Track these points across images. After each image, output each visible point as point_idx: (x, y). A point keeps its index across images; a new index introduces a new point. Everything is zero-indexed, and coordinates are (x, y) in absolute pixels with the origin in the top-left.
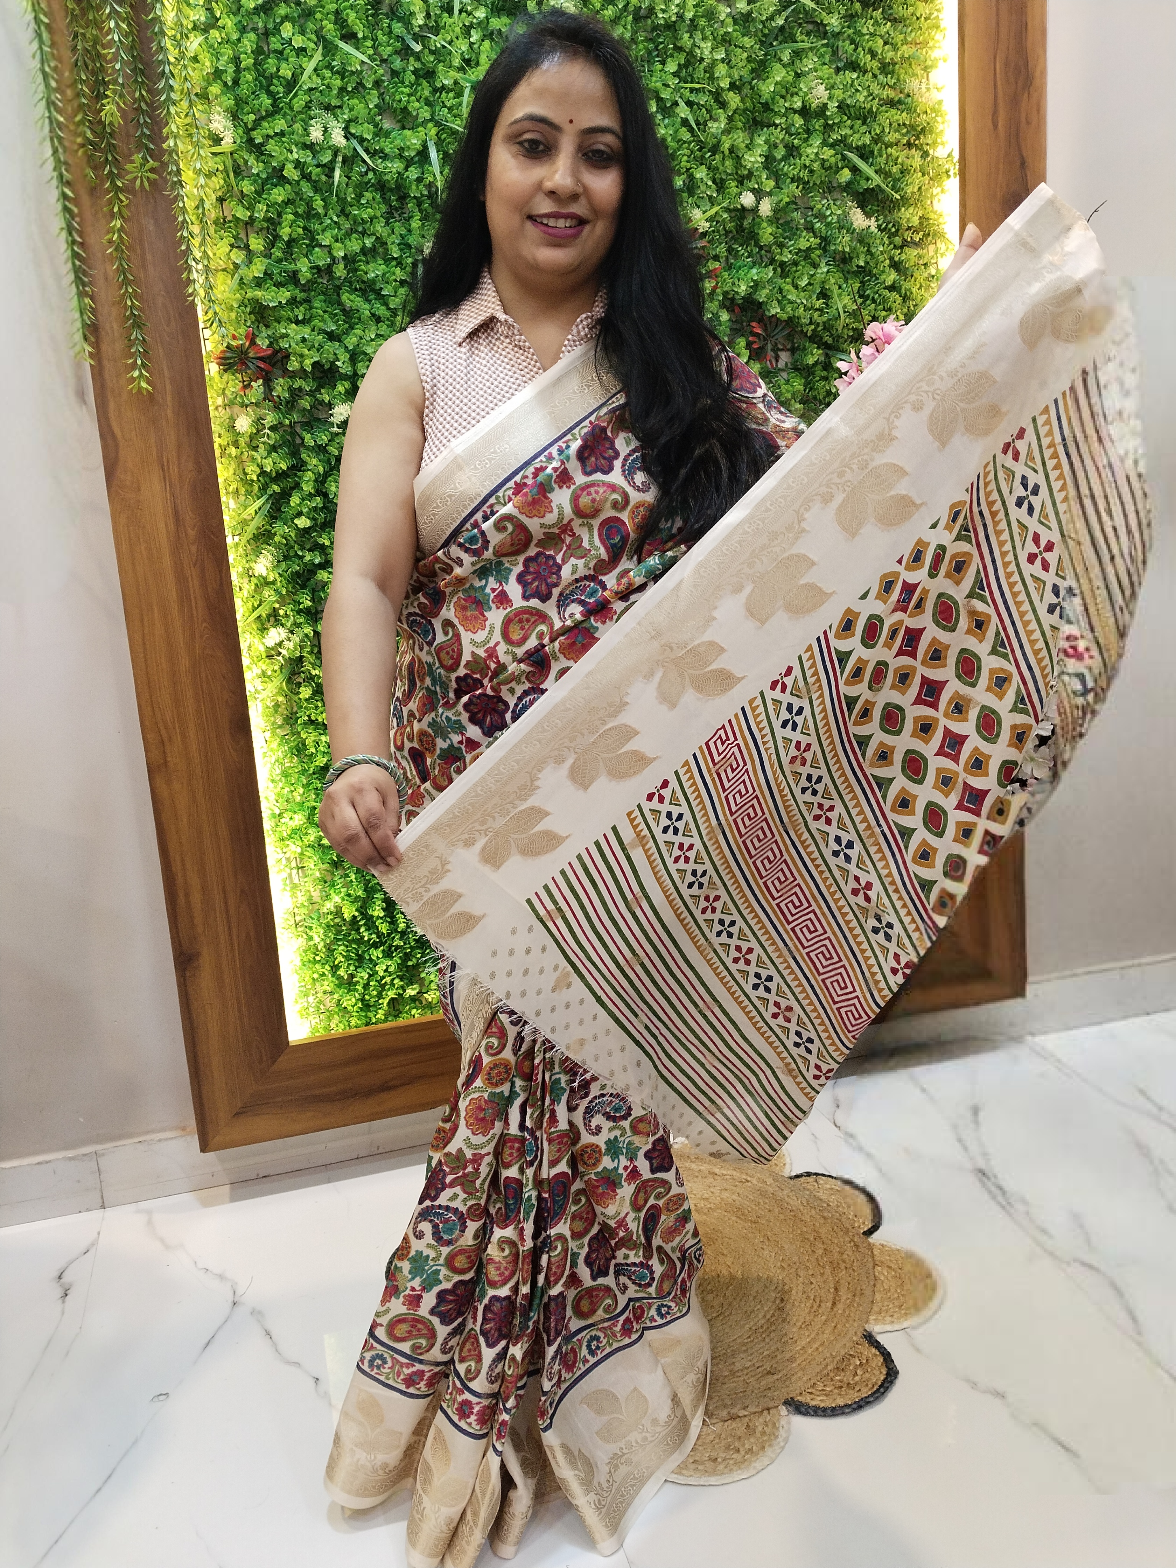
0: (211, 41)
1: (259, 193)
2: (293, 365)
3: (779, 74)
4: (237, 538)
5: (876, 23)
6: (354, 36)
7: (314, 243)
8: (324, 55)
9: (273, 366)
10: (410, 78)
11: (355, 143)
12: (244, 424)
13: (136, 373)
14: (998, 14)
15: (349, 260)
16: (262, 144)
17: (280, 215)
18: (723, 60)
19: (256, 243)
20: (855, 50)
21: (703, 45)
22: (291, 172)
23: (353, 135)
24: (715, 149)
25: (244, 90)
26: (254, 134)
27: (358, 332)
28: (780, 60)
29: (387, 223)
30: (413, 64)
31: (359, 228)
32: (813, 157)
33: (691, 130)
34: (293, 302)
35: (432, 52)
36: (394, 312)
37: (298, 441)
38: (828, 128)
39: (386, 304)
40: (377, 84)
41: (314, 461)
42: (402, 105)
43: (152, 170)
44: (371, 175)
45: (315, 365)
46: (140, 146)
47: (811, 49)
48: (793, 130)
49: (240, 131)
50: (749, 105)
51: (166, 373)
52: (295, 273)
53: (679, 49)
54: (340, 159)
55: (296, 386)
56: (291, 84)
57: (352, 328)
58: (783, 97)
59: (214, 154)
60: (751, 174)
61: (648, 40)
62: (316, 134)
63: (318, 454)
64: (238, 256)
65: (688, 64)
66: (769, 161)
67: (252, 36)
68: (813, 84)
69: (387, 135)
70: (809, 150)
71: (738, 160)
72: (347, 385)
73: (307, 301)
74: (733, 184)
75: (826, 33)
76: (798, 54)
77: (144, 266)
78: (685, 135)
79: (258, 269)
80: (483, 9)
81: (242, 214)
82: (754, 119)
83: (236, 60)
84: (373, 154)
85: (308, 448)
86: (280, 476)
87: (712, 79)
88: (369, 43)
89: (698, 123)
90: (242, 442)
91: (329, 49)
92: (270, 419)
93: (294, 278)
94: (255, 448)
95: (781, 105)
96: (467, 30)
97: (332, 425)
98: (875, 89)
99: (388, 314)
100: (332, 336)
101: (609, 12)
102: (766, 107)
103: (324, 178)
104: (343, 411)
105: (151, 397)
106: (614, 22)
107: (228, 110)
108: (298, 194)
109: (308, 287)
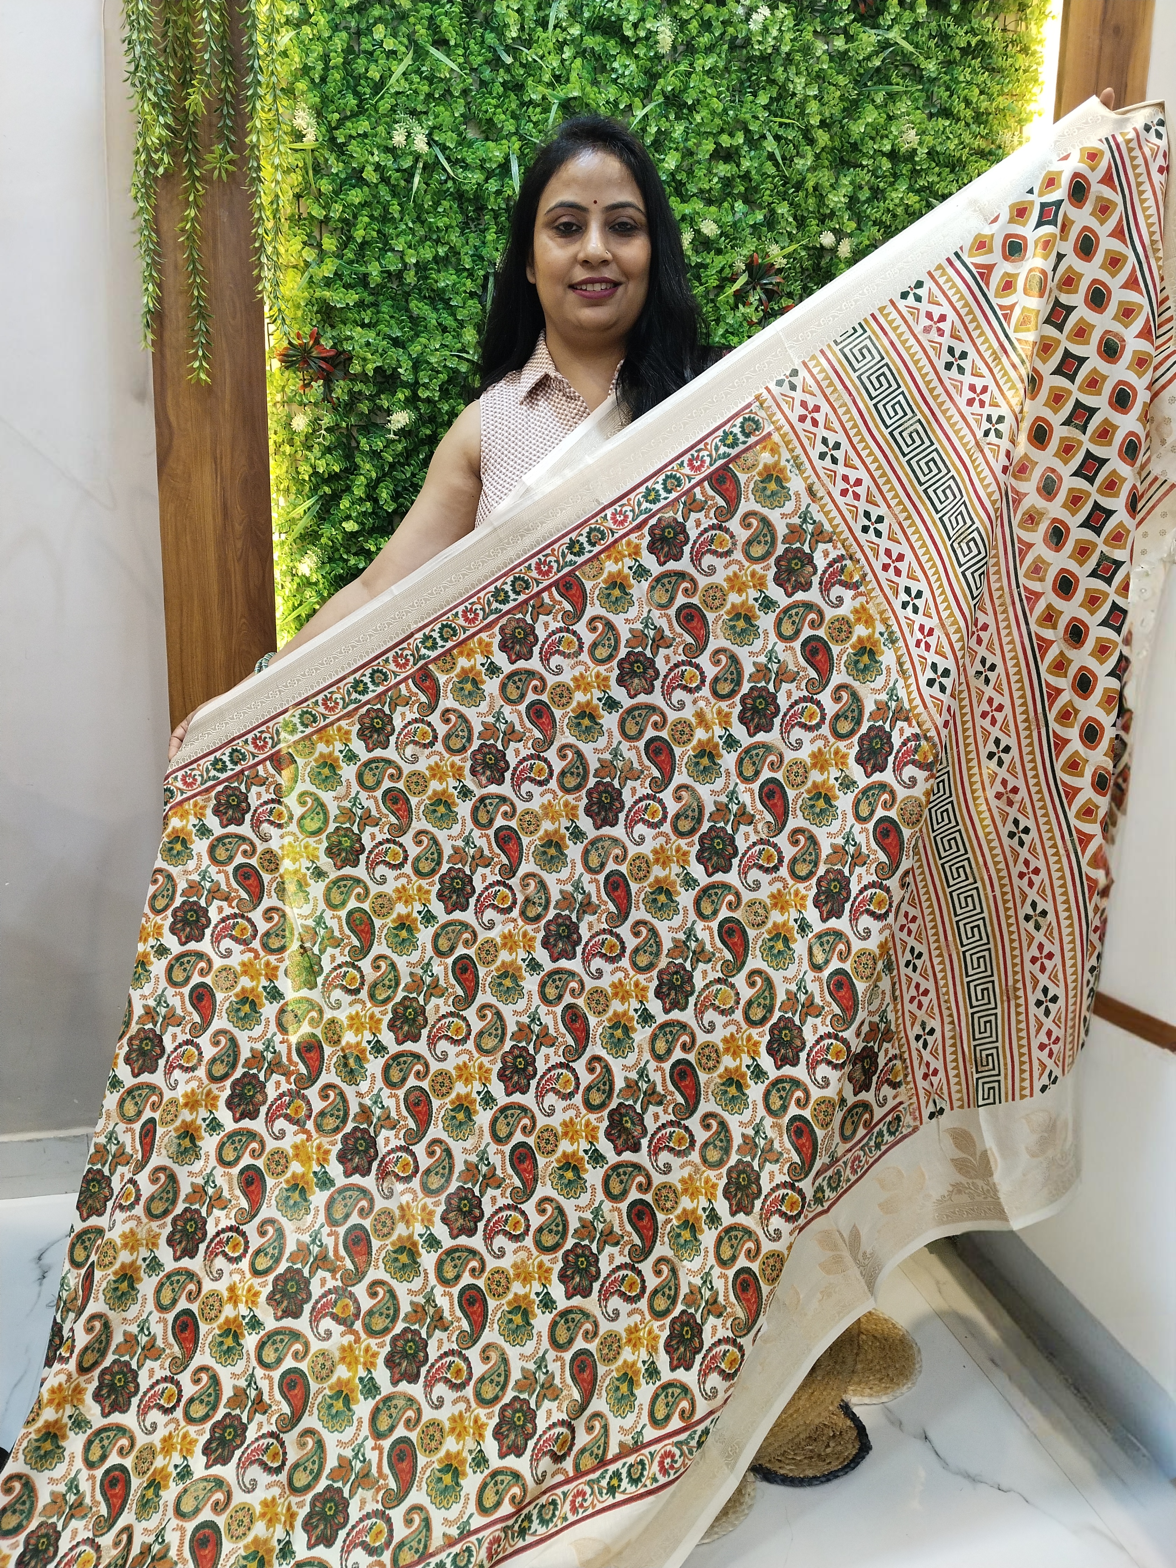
0: (302, 36)
1: (337, 193)
2: (355, 368)
3: (871, 115)
4: (283, 536)
5: (974, 72)
6: (446, 42)
7: (387, 248)
8: (414, 60)
9: (335, 367)
10: (498, 89)
11: (437, 151)
12: (300, 423)
13: (196, 364)
14: (1098, 72)
15: (421, 268)
16: (344, 144)
17: (355, 217)
18: (815, 97)
19: (329, 243)
20: (950, 96)
21: (797, 80)
22: (370, 175)
23: (436, 142)
24: (799, 186)
25: (331, 88)
27: (423, 340)
28: (873, 101)
29: (462, 233)
30: (502, 76)
31: (434, 236)
32: (897, 201)
33: (776, 165)
34: (361, 305)
35: (522, 65)
36: (461, 324)
37: (354, 444)
38: (915, 173)
39: (454, 315)
40: (465, 92)
41: (368, 466)
42: (488, 116)
43: (231, 162)
44: (450, 184)
45: (377, 370)
46: (221, 137)
47: (906, 92)
48: (880, 173)
49: (323, 129)
50: (837, 143)
51: (227, 366)
52: (366, 276)
53: (772, 82)
54: (421, 165)
55: (356, 389)
56: (379, 86)
57: (417, 335)
58: (872, 138)
59: (296, 150)
60: (833, 213)
61: (739, 70)
62: (399, 138)
63: (372, 459)
64: (310, 254)
65: (779, 98)
66: (853, 200)
67: (344, 35)
68: (904, 128)
69: (470, 145)
70: (894, 195)
71: (821, 199)
72: (407, 392)
73: (375, 304)
74: (814, 222)
75: (922, 77)
76: (892, 97)
77: (215, 257)
78: (770, 169)
79: (328, 269)
80: (578, 26)
81: (318, 212)
82: (841, 159)
83: (325, 58)
84: (453, 163)
85: (362, 452)
86: (332, 478)
87: (802, 114)
88: (460, 51)
89: (784, 158)
90: (297, 440)
91: (420, 54)
92: (327, 420)
93: (363, 280)
94: (310, 448)
95: (870, 147)
96: (560, 46)
97: (389, 431)
98: (967, 138)
99: (454, 324)
100: (397, 343)
101: (705, 39)
102: (855, 147)
103: (403, 183)
104: (401, 419)
105: (209, 389)
106: (709, 50)
107: (313, 107)
108: (375, 197)
109: (376, 290)
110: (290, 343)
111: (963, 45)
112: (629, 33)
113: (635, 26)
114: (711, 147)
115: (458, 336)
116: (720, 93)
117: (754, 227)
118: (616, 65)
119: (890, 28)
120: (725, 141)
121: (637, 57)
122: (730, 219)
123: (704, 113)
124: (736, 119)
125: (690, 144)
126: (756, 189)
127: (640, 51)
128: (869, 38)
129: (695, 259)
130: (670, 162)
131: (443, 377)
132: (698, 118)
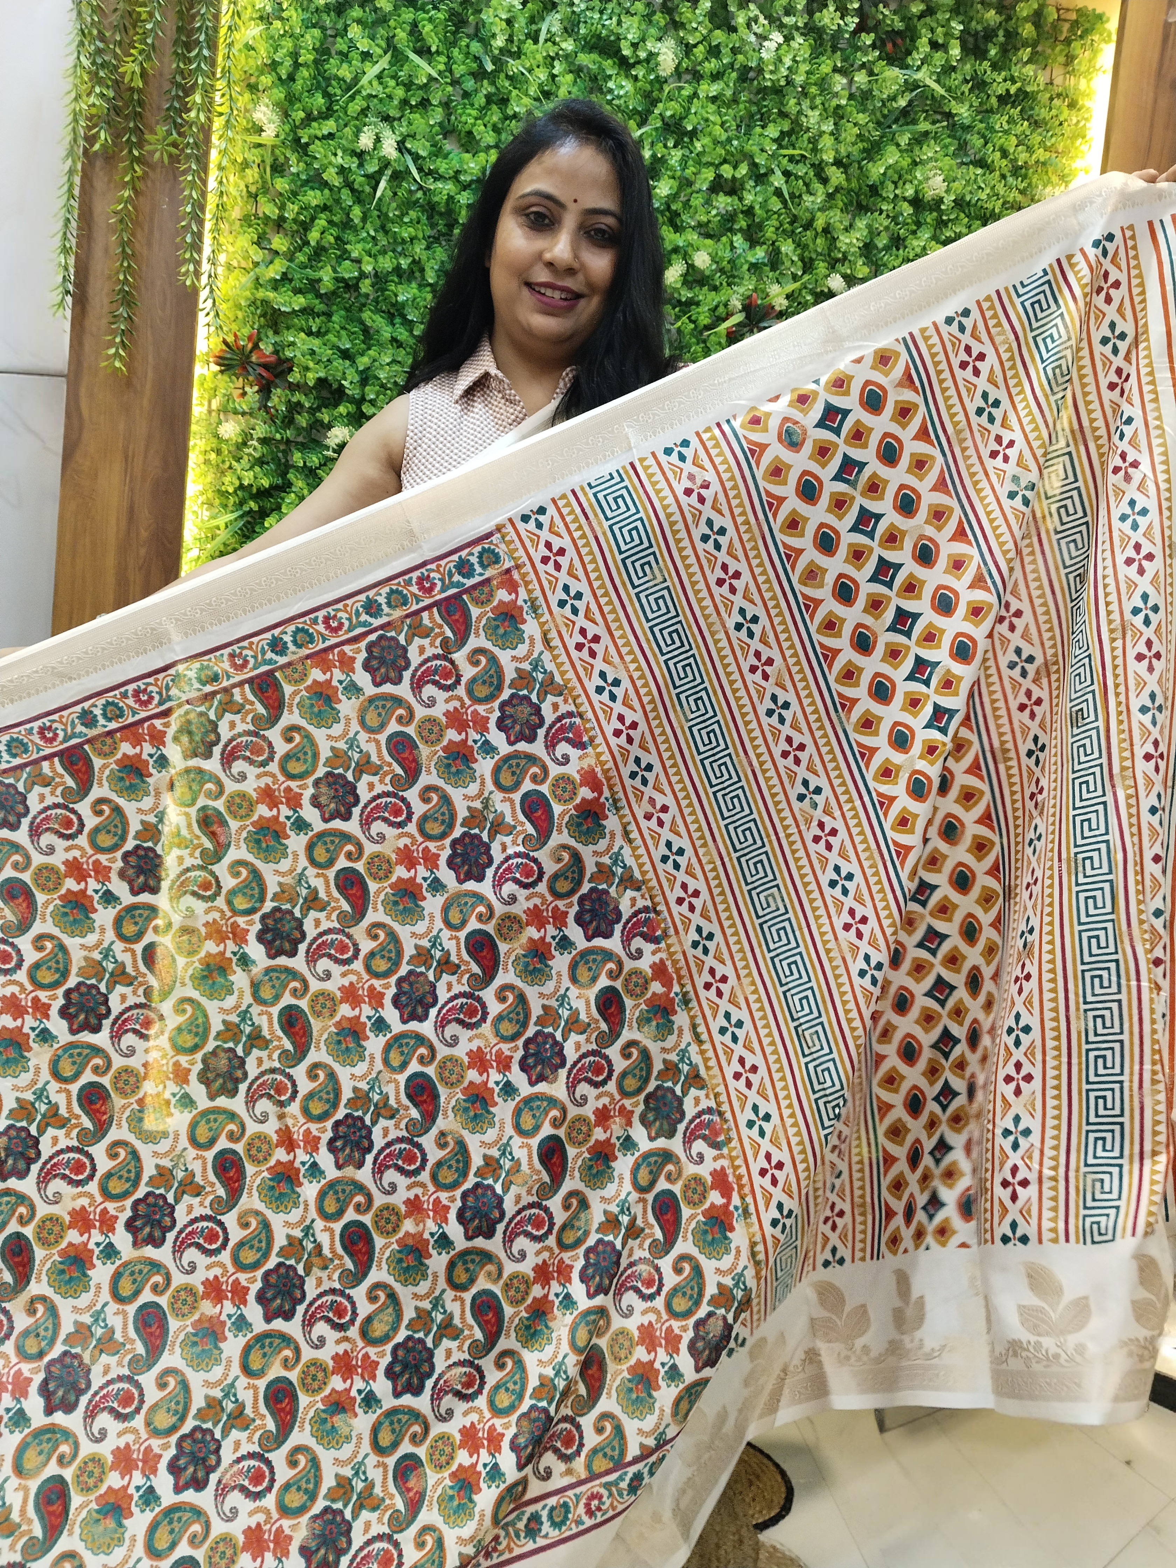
0: (272, 32)
1: (294, 194)
2: (294, 377)
3: (891, 156)
4: (201, 552)
5: (1011, 121)
6: (428, 50)
7: (344, 255)
8: (391, 64)
9: (277, 376)
10: (480, 100)
11: (408, 158)
12: (231, 430)
13: (112, 351)
14: (1152, 126)
15: (380, 280)
16: (307, 144)
17: (313, 219)
18: (831, 133)
19: (281, 244)
20: (984, 146)
21: (810, 113)
22: (331, 176)
23: (409, 151)
24: (808, 225)
25: (298, 85)
26: (300, 133)
27: (373, 354)
28: (897, 144)
29: (428, 248)
30: (487, 88)
31: (398, 246)
32: (918, 250)
33: (784, 202)
34: (307, 311)
35: (508, 77)
37: (287, 459)
38: (941, 223)
39: (410, 330)
40: (445, 104)
41: (301, 484)
42: (467, 128)
43: (175, 145)
45: (319, 380)
46: (167, 119)
47: (934, 138)
48: (900, 219)
49: (287, 128)
50: (854, 184)
51: (150, 359)
52: (318, 281)
53: (783, 115)
54: (389, 172)
55: (294, 400)
56: (350, 87)
57: (368, 349)
58: (893, 182)
59: (253, 145)
60: (844, 257)
61: (750, 101)
62: (366, 141)
63: (307, 477)
64: (257, 254)
65: (791, 131)
66: (868, 246)
67: (317, 33)
68: (930, 174)
69: (446, 156)
70: (915, 243)
71: (832, 240)
72: (351, 408)
73: (329, 315)
74: (823, 264)
75: (953, 123)
76: (918, 140)
77: (149, 244)
78: (775, 204)
79: (276, 270)
80: (571, 41)
81: (269, 209)
82: (858, 202)
83: (295, 55)
84: (426, 173)
85: (296, 469)
86: (261, 494)
87: (815, 150)
88: (442, 59)
89: (792, 196)
90: (225, 449)
91: (399, 58)
92: (261, 430)
93: (313, 285)
94: (238, 460)
95: (889, 191)
96: (550, 60)
97: (327, 448)
98: (1001, 189)
99: (410, 340)
100: (346, 355)
101: (712, 65)
102: (874, 190)
103: (368, 189)
104: (341, 435)
105: (126, 381)
106: (716, 76)
107: (277, 104)
108: (338, 201)
109: (328, 298)
110: (225, 342)
111: (1000, 91)
112: (626, 52)
113: (635, 46)
114: (711, 176)
116: (723, 123)
117: (754, 265)
118: (611, 84)
119: (919, 68)
120: (727, 171)
121: (636, 78)
122: (727, 254)
123: (706, 140)
124: (740, 149)
125: (688, 172)
126: (760, 227)
127: (639, 72)
128: (893, 76)
129: (686, 294)
130: (663, 188)
132: (698, 146)
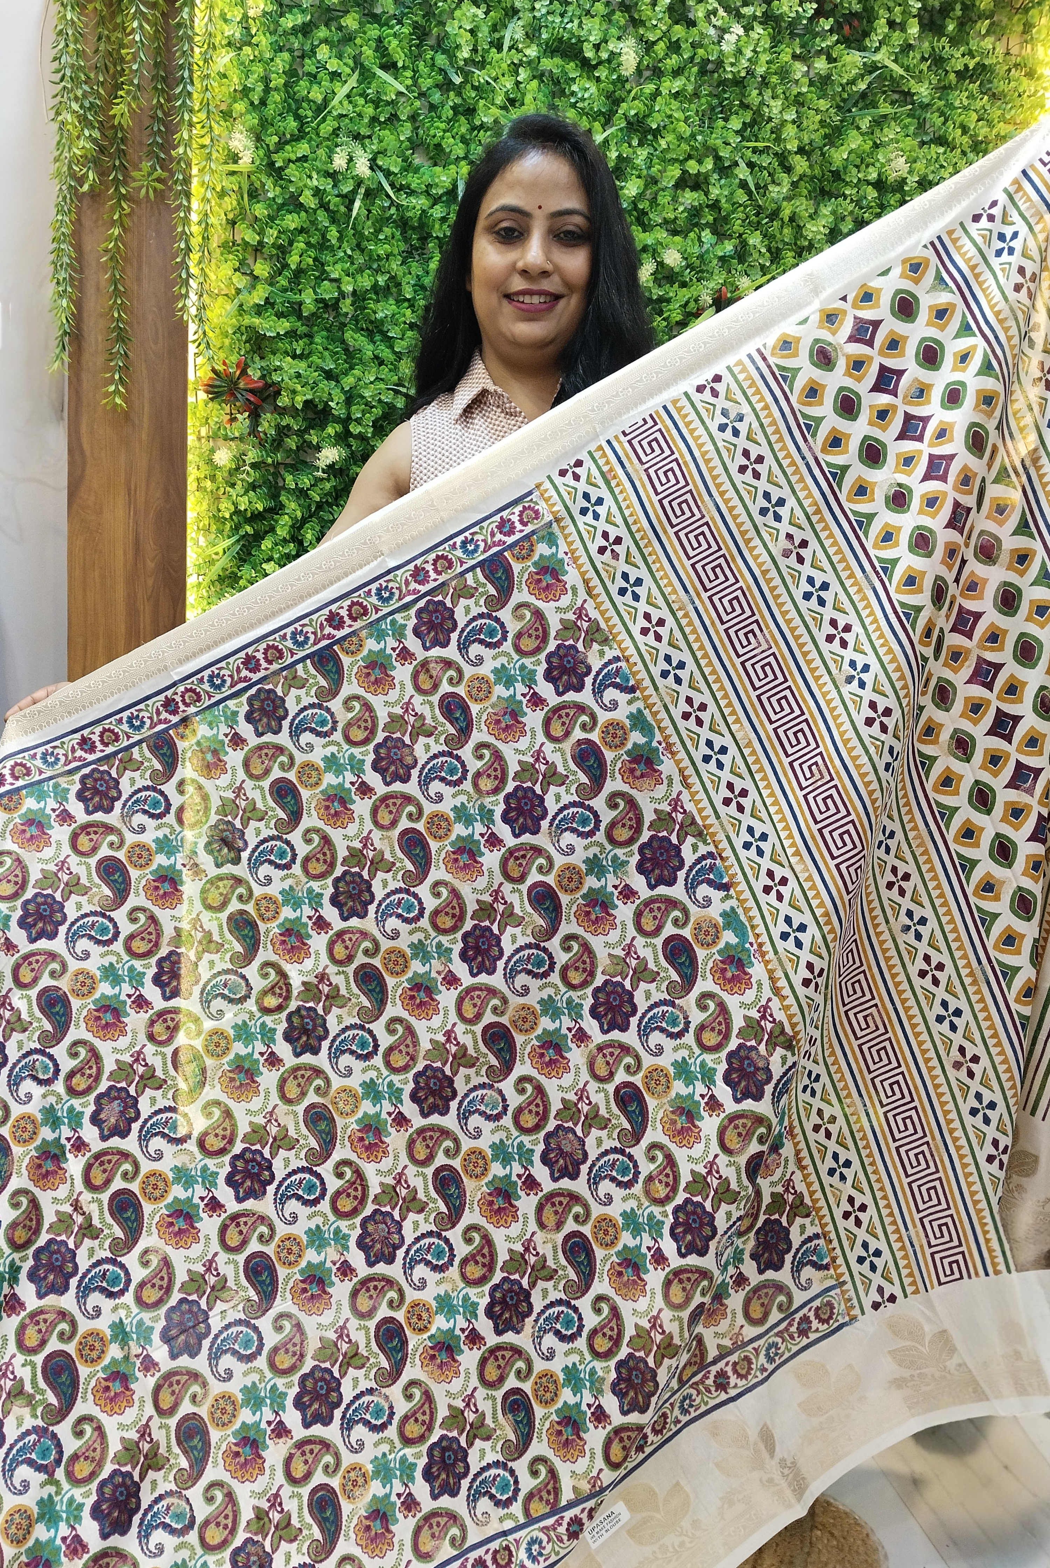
0: (243, 58)
1: (272, 218)
2: (284, 400)
3: (854, 141)
4: (198, 579)
5: (971, 97)
6: (394, 65)
7: (323, 276)
8: (360, 82)
9: (264, 400)
10: (447, 112)
11: (380, 175)
12: (224, 457)
13: (112, 388)
15: (358, 297)
16: (281, 169)
17: (291, 243)
18: (793, 122)
19: (262, 269)
20: (945, 123)
21: (772, 103)
22: (308, 199)
23: (379, 166)
24: (774, 215)
25: (270, 110)
26: (275, 157)
27: (357, 373)
28: (858, 128)
29: (405, 263)
30: (453, 99)
31: (374, 264)
33: (749, 193)
34: (292, 334)
35: (474, 88)
36: (399, 356)
37: (280, 483)
39: (391, 347)
40: (413, 118)
41: (293, 505)
42: (436, 141)
43: (158, 179)
44: (393, 210)
45: (306, 402)
46: (151, 154)
48: (865, 203)
49: (261, 152)
50: (817, 171)
51: (145, 392)
52: (300, 304)
53: (745, 106)
54: (362, 190)
55: (284, 423)
56: (321, 108)
57: (352, 368)
58: (857, 167)
59: (233, 173)
60: (811, 245)
61: (710, 95)
62: (339, 162)
63: (298, 498)
64: (240, 281)
65: (753, 123)
66: (834, 233)
67: (286, 55)
68: (893, 156)
69: (417, 170)
71: (799, 229)
72: (339, 428)
73: (310, 336)
75: (913, 103)
76: (879, 122)
77: (139, 279)
78: (741, 197)
79: (258, 296)
80: (534, 47)
81: (252, 238)
82: (822, 188)
83: (266, 80)
84: (398, 189)
85: (288, 490)
86: (255, 517)
87: (778, 140)
88: (409, 73)
89: (757, 187)
90: (219, 476)
91: (366, 76)
92: (253, 455)
93: (296, 310)
94: (233, 485)
95: (853, 176)
96: (515, 68)
97: (317, 468)
99: (392, 357)
100: (329, 375)
101: (673, 61)
102: (837, 176)
103: (343, 209)
104: (330, 455)
105: (126, 416)
106: (677, 73)
107: (251, 130)
108: (313, 223)
109: (311, 320)
110: (214, 371)
111: (959, 67)
112: (589, 54)
113: (597, 47)
114: (677, 173)
115: (395, 369)
116: (686, 119)
117: (723, 259)
118: (575, 88)
119: (877, 50)
120: (692, 167)
121: (598, 79)
122: (696, 250)
123: (670, 138)
124: (704, 144)
125: (654, 170)
126: (726, 220)
127: (602, 73)
128: (853, 59)
129: (657, 293)
130: (631, 188)
131: (377, 412)
132: (663, 143)
